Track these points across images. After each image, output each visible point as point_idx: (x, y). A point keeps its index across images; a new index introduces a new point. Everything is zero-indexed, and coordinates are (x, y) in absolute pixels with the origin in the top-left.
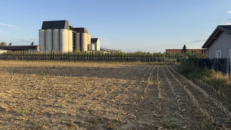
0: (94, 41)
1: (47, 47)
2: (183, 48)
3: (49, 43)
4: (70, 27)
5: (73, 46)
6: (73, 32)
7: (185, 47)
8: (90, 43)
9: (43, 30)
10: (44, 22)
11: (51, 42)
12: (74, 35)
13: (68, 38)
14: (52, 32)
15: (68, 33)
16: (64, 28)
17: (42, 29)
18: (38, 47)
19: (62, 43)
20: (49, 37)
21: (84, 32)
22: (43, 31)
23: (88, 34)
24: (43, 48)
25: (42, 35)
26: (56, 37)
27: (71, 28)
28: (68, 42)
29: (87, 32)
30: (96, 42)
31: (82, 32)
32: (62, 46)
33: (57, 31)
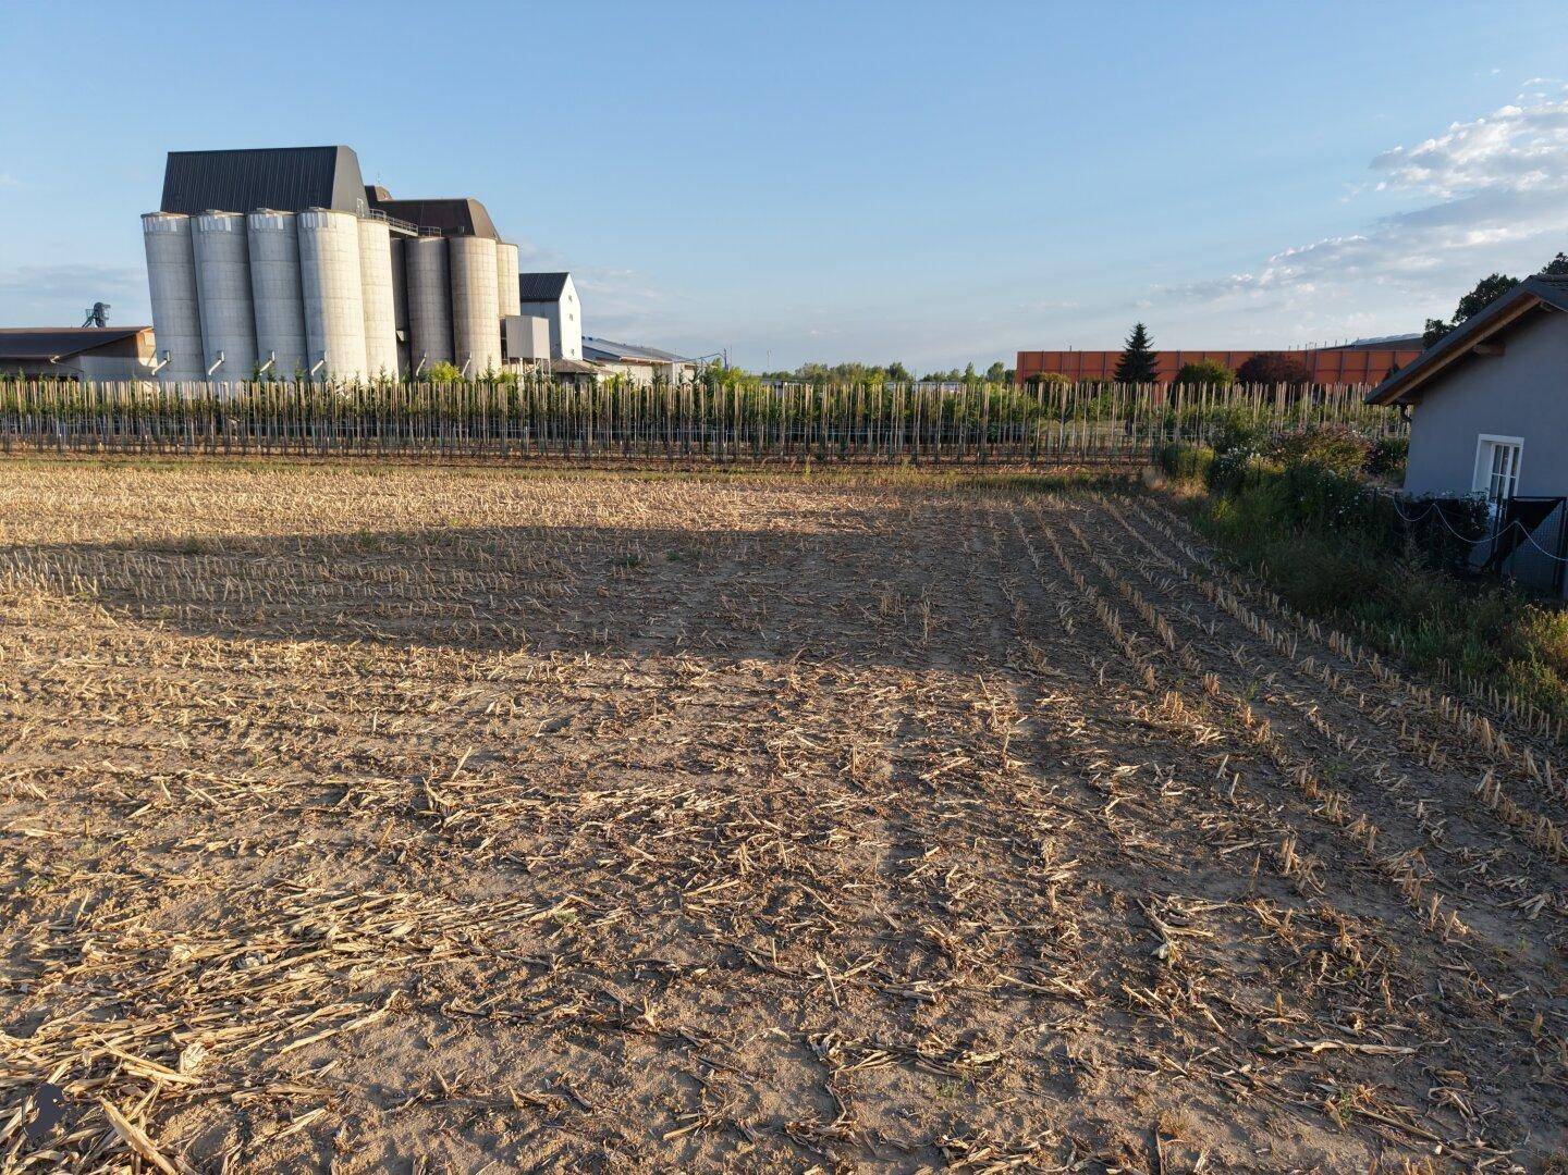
0: (540, 291)
1: (213, 344)
2: (1132, 345)
3: (225, 310)
4: (371, 192)
5: (401, 335)
6: (392, 234)
7: (1139, 337)
8: (515, 308)
9: (175, 221)
10: (172, 155)
11: (243, 304)
12: (403, 253)
13: (363, 275)
14: (244, 229)
15: (360, 239)
16: (327, 205)
17: (169, 205)
18: (147, 342)
19: (319, 311)
20: (222, 273)
21: (470, 232)
22: (174, 228)
23: (499, 242)
24: (181, 345)
25: (172, 249)
26: (274, 272)
27: (376, 204)
28: (366, 302)
29: (492, 233)
30: (557, 300)
31: (456, 232)
32: (323, 335)
33: (280, 226)
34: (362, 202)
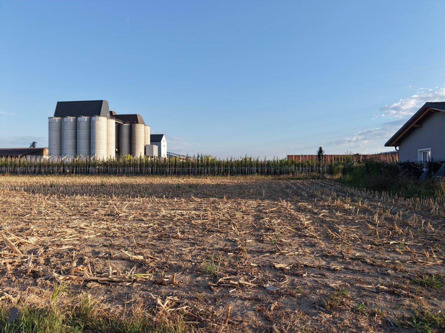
0: (156, 139)
1: (65, 151)
3: (69, 142)
4: (111, 112)
5: (117, 150)
6: (116, 123)
8: (148, 142)
9: (57, 119)
10: (58, 102)
11: (74, 141)
12: (119, 128)
13: (107, 133)
14: (76, 121)
15: (107, 124)
16: (99, 115)
17: (56, 115)
18: (46, 152)
19: (95, 143)
20: (69, 133)
21: (137, 122)
22: (57, 121)
23: (145, 125)
24: (55, 151)
25: (56, 127)
26: (83, 132)
27: (112, 115)
28: (107, 140)
29: (143, 123)
30: (160, 141)
31: (133, 123)
32: (95, 149)
33: (86, 120)
34: (108, 114)
